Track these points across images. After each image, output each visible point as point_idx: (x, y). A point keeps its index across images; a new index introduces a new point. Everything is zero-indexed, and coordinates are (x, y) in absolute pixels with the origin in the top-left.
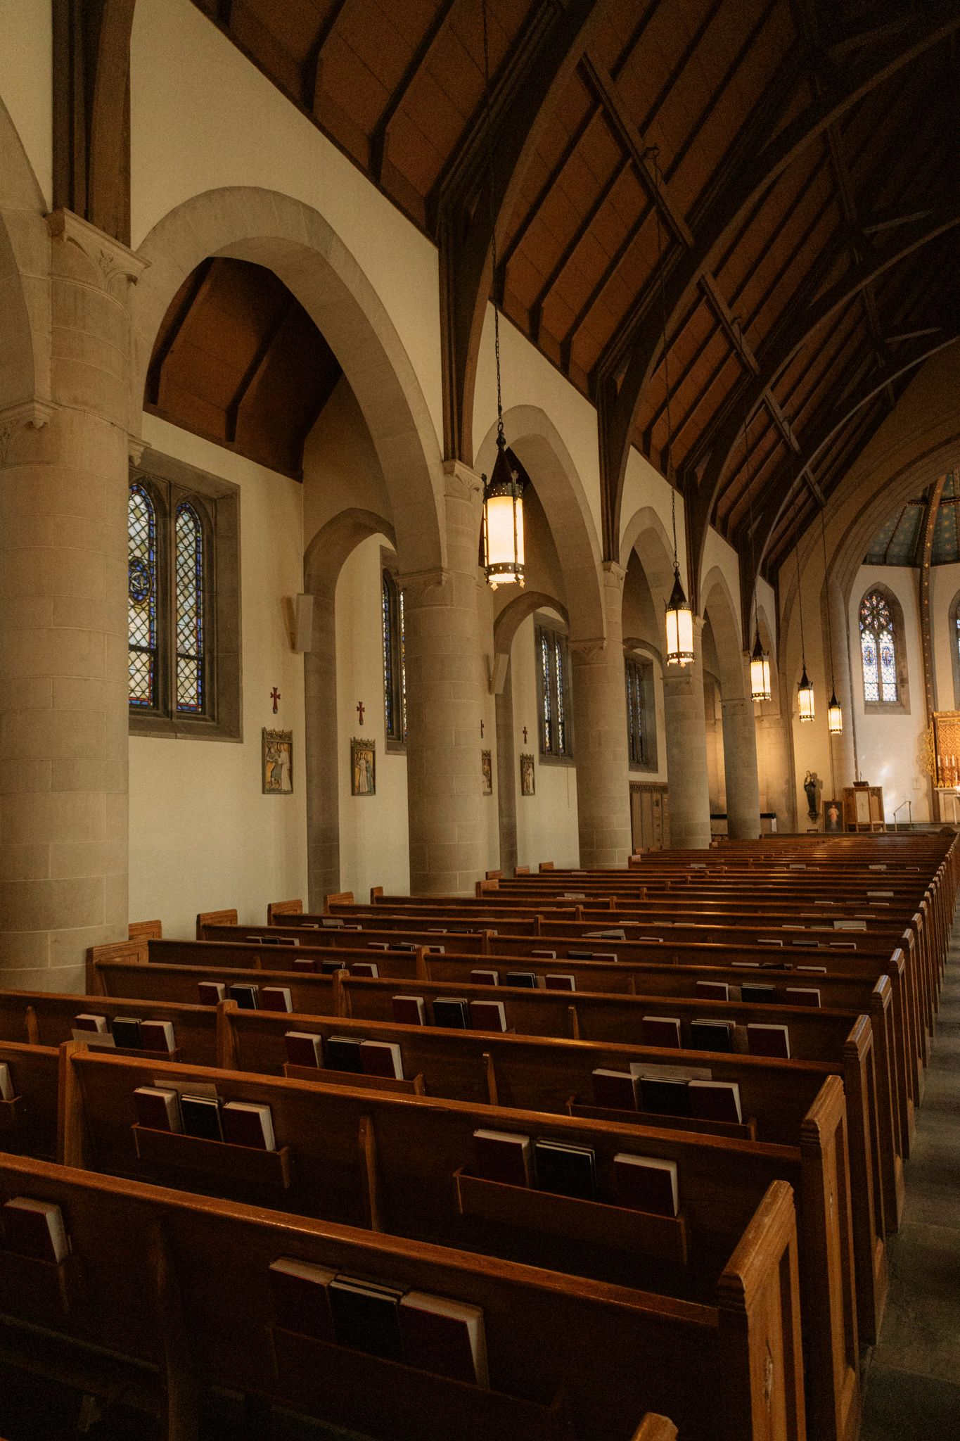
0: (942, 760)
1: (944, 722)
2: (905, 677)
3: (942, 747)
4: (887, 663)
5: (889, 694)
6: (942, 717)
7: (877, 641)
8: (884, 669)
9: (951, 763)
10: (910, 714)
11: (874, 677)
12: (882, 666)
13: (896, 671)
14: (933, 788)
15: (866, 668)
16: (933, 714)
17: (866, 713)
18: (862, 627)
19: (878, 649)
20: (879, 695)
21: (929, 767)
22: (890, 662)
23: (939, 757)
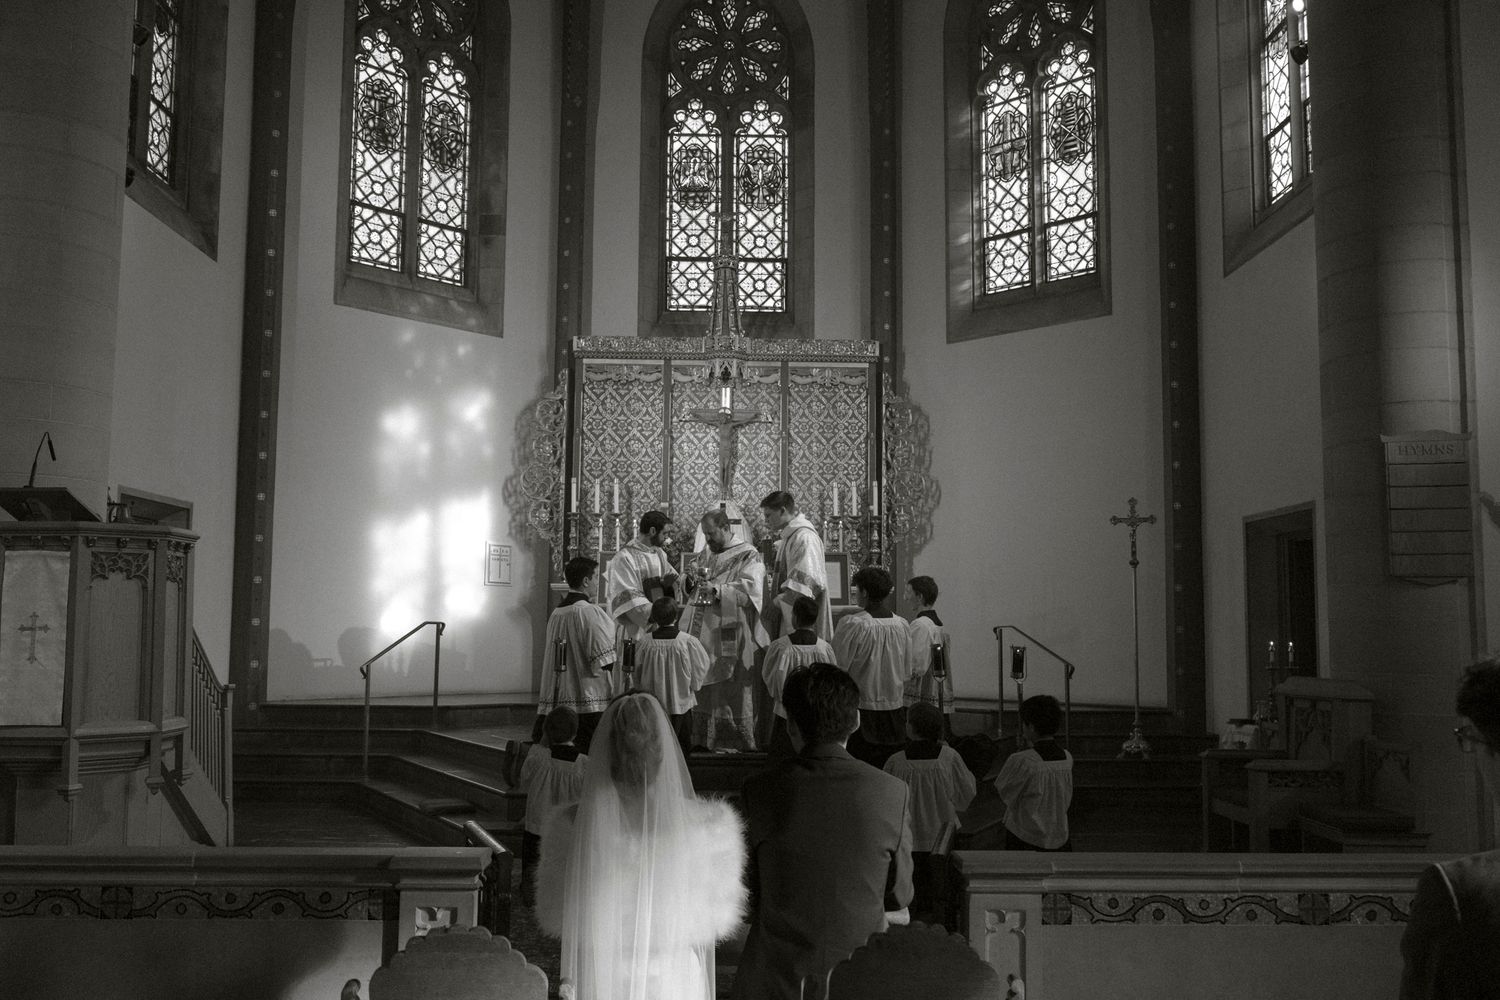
0: (583, 494)
1: (601, 369)
2: (496, 211)
3: (589, 449)
4: (445, 160)
5: (441, 255)
6: (598, 354)
7: (416, 75)
8: (430, 177)
9: (611, 507)
10: (501, 335)
11: (391, 192)
12: (426, 165)
13: (471, 189)
14: (549, 583)
15: (365, 158)
16: (572, 341)
17: (339, 298)
18: (365, 13)
19: (415, 103)
20: (401, 255)
21: (544, 515)
22: (454, 158)
23: (574, 480)
